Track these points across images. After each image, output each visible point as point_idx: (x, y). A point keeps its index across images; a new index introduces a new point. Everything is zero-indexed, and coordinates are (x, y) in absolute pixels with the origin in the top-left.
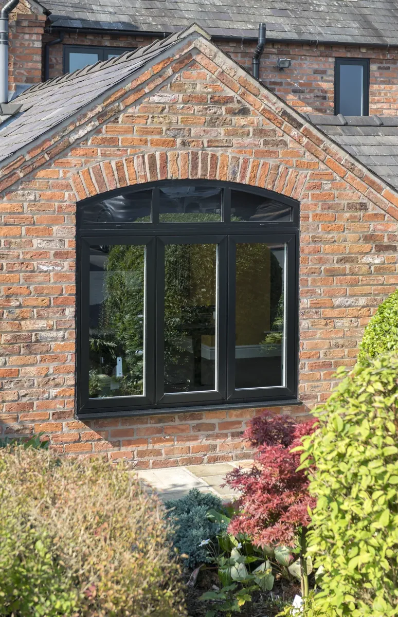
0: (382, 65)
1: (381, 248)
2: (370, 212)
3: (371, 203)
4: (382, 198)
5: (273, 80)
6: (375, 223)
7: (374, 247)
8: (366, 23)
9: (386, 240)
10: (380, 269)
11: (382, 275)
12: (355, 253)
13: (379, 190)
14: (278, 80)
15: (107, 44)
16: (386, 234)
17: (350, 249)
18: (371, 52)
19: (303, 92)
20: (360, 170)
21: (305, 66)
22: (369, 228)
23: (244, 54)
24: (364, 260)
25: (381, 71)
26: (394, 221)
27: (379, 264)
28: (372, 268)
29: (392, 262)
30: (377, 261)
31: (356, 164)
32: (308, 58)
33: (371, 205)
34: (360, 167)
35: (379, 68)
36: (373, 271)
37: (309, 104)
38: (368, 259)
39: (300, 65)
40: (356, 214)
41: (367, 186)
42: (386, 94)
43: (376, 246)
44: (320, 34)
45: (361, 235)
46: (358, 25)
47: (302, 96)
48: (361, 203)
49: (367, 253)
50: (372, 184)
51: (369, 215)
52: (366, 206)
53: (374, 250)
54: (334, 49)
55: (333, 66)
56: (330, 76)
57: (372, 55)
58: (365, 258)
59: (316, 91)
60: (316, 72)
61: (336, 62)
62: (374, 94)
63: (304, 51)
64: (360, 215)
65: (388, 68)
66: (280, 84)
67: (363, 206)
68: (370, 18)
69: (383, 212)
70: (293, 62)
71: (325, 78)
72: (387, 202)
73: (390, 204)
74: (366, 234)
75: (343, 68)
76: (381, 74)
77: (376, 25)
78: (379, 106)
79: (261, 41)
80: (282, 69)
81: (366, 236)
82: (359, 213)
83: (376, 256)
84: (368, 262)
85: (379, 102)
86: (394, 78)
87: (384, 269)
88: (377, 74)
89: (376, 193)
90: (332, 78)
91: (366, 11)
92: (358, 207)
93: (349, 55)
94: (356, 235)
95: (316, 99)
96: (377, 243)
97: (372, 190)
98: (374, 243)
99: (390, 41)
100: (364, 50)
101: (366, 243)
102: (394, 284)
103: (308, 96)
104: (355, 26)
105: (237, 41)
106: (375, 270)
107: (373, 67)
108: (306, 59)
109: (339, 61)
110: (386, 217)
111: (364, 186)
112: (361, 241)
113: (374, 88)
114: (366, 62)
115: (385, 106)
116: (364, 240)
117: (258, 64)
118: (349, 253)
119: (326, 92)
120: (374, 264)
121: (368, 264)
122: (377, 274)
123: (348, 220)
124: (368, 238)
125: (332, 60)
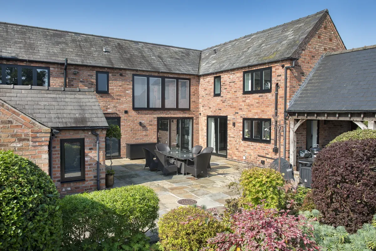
0: (113, 74)
1: (20, 140)
2: (14, 124)
3: (14, 121)
4: (20, 118)
5: (73, 78)
6: (17, 129)
7: (17, 139)
8: (110, 61)
9: (23, 136)
10: (20, 149)
11: (22, 151)
12: (7, 142)
13: (18, 115)
14: (75, 78)
15: (5, 63)
16: (23, 134)
17: (3, 141)
18: (109, 70)
19: (84, 82)
20: (7, 106)
21: (85, 73)
22: (14, 131)
23: (61, 69)
24: (12, 145)
25: (113, 76)
26: (27, 128)
27: (20, 147)
28: (16, 148)
29: (27, 145)
30: (19, 145)
31: (5, 103)
32: (86, 71)
33: (15, 122)
34: (7, 105)
35: (112, 75)
36: (17, 150)
37: (86, 86)
38: (14, 145)
39: (83, 73)
40: (6, 125)
41: (12, 113)
42: (115, 84)
43: (18, 139)
44: (91, 63)
45: (10, 135)
46: (106, 61)
47: (84, 83)
48: (8, 121)
49: (13, 142)
50: (14, 112)
51: (13, 126)
52: (11, 122)
53: (17, 141)
54: (95, 68)
55: (95, 74)
56: (94, 77)
57: (109, 71)
58: (12, 144)
59: (89, 82)
60: (89, 75)
61: (96, 72)
62: (111, 84)
63: (84, 68)
64: (8, 126)
65: (116, 75)
66: (76, 79)
67: (10, 122)
68: (112, 59)
69: (21, 124)
70: (80, 72)
71: (92, 78)
72: (23, 120)
73: (24, 121)
74: (12, 134)
75: (99, 75)
76: (113, 77)
77: (113, 61)
78: (113, 87)
79: (65, 64)
80: (75, 74)
81: (12, 135)
82: (8, 125)
83: (18, 143)
84: (14, 146)
85: (112, 86)
86: (118, 78)
87: (23, 149)
88: (112, 77)
89: (17, 116)
90: (95, 78)
91: (111, 57)
92: (7, 122)
93: (101, 70)
94: (7, 135)
95: (89, 84)
96: (18, 138)
97: (14, 115)
98: (17, 137)
99: (115, 66)
100: (106, 69)
101: (12, 138)
102: (28, 155)
103: (86, 83)
104: (105, 61)
105: (57, 64)
106: (18, 149)
107: (110, 75)
108: (85, 71)
109: (97, 72)
110: (23, 127)
111: (10, 113)
112: (9, 137)
113: (110, 82)
114: (107, 73)
115: (115, 87)
116: (11, 137)
117: (66, 72)
118: (3, 142)
119: (93, 82)
120: (17, 147)
121: (14, 147)
122: (19, 151)
123: (2, 128)
124: (13, 136)
125: (95, 72)
